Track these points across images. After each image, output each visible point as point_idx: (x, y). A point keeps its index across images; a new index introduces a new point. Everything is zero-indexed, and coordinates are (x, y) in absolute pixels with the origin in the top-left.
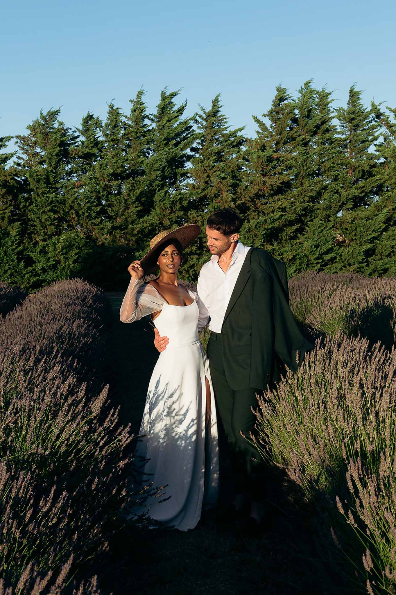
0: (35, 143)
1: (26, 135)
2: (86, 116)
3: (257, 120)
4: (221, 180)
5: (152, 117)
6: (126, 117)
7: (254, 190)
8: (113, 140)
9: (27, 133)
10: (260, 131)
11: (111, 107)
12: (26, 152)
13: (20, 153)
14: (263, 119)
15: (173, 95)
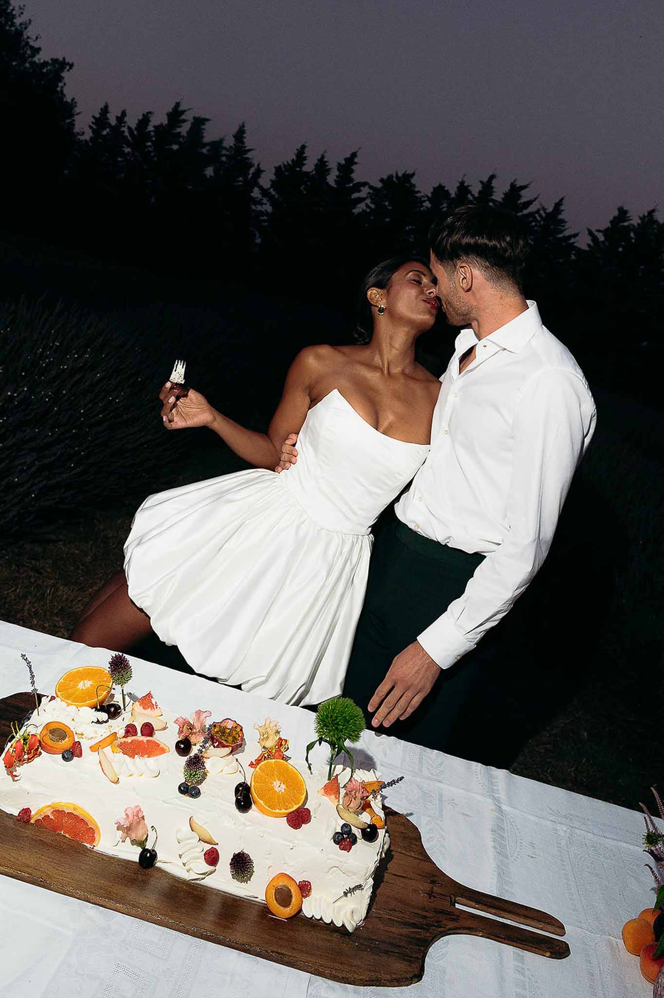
2: (436, 185)
3: (590, 233)
5: (497, 203)
6: (473, 195)
9: (379, 185)
10: (592, 245)
11: (462, 183)
12: (376, 203)
13: (368, 201)
14: (597, 234)
15: (523, 187)
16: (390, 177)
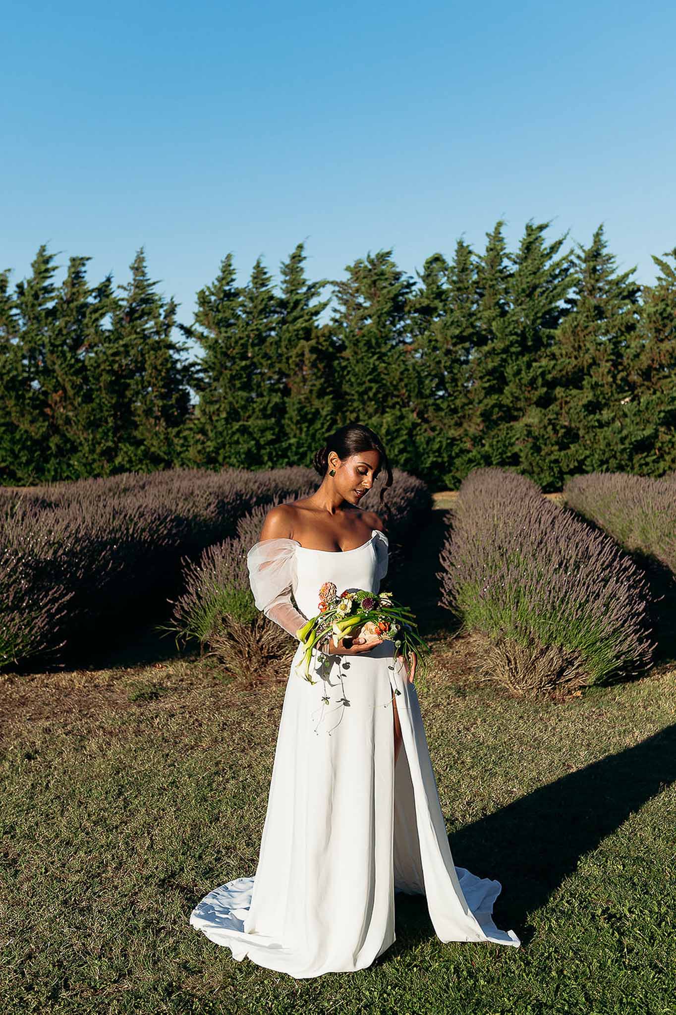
0: (357, 291)
1: (344, 280)
2: (429, 257)
3: (658, 262)
4: (599, 347)
5: (513, 256)
6: (480, 257)
7: (645, 361)
8: (459, 289)
9: (346, 277)
10: (663, 276)
11: (460, 244)
12: (346, 303)
13: (334, 304)
14: (665, 259)
15: (541, 228)
16: (359, 262)
